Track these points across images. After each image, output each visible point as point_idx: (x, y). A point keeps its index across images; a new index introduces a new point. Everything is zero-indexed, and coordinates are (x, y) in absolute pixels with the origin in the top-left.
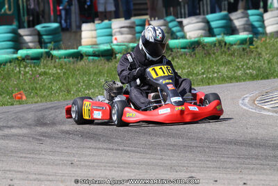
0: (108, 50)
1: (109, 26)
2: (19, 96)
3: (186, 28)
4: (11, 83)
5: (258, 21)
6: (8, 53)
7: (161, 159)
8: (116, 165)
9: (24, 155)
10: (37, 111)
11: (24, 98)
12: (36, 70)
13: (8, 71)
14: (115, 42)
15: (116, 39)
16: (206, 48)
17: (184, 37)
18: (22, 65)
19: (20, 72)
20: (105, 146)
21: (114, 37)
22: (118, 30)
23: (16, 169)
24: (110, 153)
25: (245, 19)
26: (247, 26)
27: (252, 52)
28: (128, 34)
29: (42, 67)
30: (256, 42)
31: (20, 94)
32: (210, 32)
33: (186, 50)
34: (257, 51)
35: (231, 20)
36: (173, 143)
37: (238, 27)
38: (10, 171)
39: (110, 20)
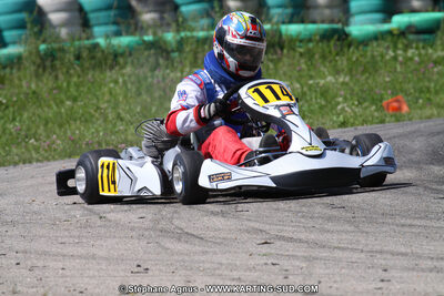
2: (395, 104)
4: (380, 79)
6: (372, 22)
9: (409, 222)
10: (433, 134)
11: (405, 108)
12: (426, 54)
13: (373, 57)
18: (400, 46)
19: (395, 58)
23: (392, 247)
29: (440, 48)
31: (397, 101)
38: (381, 252)
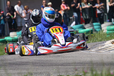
5: (98, 28)
25: (92, 27)
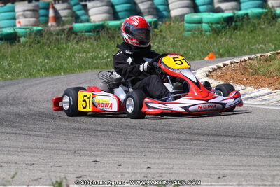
0: (11, 34)
1: (12, 9)
3: (91, 12)
7: (66, 143)
8: (19, 150)
14: (18, 26)
15: (19, 22)
16: (110, 31)
17: (88, 21)
20: (9, 130)
21: (17, 21)
22: (22, 13)
24: (14, 138)
26: (151, 10)
27: (157, 35)
28: (31, 17)
30: (161, 25)
32: (115, 15)
33: (91, 34)
34: (161, 35)
35: (135, 4)
36: (77, 127)
37: (142, 11)
39: (13, 3)
